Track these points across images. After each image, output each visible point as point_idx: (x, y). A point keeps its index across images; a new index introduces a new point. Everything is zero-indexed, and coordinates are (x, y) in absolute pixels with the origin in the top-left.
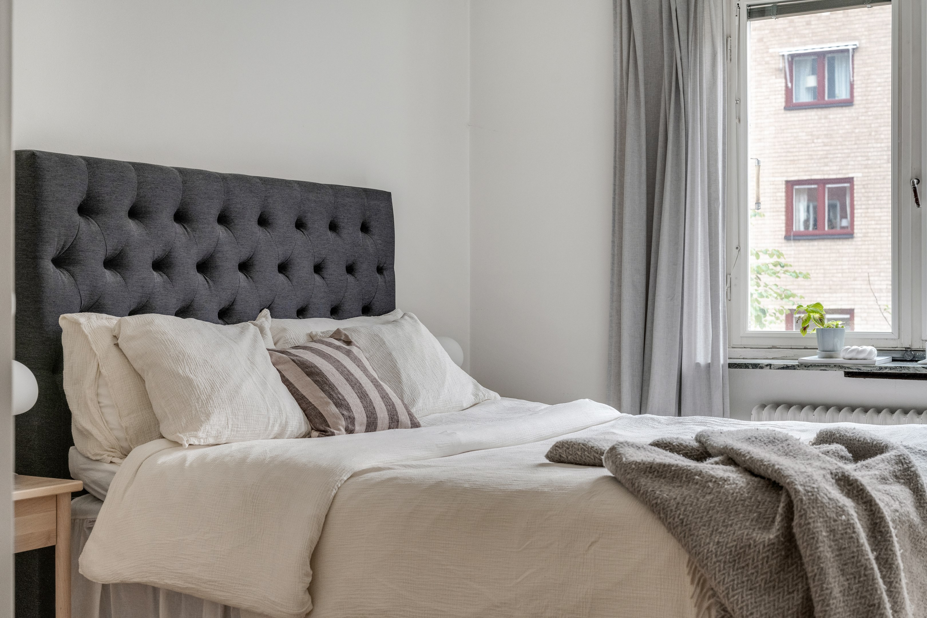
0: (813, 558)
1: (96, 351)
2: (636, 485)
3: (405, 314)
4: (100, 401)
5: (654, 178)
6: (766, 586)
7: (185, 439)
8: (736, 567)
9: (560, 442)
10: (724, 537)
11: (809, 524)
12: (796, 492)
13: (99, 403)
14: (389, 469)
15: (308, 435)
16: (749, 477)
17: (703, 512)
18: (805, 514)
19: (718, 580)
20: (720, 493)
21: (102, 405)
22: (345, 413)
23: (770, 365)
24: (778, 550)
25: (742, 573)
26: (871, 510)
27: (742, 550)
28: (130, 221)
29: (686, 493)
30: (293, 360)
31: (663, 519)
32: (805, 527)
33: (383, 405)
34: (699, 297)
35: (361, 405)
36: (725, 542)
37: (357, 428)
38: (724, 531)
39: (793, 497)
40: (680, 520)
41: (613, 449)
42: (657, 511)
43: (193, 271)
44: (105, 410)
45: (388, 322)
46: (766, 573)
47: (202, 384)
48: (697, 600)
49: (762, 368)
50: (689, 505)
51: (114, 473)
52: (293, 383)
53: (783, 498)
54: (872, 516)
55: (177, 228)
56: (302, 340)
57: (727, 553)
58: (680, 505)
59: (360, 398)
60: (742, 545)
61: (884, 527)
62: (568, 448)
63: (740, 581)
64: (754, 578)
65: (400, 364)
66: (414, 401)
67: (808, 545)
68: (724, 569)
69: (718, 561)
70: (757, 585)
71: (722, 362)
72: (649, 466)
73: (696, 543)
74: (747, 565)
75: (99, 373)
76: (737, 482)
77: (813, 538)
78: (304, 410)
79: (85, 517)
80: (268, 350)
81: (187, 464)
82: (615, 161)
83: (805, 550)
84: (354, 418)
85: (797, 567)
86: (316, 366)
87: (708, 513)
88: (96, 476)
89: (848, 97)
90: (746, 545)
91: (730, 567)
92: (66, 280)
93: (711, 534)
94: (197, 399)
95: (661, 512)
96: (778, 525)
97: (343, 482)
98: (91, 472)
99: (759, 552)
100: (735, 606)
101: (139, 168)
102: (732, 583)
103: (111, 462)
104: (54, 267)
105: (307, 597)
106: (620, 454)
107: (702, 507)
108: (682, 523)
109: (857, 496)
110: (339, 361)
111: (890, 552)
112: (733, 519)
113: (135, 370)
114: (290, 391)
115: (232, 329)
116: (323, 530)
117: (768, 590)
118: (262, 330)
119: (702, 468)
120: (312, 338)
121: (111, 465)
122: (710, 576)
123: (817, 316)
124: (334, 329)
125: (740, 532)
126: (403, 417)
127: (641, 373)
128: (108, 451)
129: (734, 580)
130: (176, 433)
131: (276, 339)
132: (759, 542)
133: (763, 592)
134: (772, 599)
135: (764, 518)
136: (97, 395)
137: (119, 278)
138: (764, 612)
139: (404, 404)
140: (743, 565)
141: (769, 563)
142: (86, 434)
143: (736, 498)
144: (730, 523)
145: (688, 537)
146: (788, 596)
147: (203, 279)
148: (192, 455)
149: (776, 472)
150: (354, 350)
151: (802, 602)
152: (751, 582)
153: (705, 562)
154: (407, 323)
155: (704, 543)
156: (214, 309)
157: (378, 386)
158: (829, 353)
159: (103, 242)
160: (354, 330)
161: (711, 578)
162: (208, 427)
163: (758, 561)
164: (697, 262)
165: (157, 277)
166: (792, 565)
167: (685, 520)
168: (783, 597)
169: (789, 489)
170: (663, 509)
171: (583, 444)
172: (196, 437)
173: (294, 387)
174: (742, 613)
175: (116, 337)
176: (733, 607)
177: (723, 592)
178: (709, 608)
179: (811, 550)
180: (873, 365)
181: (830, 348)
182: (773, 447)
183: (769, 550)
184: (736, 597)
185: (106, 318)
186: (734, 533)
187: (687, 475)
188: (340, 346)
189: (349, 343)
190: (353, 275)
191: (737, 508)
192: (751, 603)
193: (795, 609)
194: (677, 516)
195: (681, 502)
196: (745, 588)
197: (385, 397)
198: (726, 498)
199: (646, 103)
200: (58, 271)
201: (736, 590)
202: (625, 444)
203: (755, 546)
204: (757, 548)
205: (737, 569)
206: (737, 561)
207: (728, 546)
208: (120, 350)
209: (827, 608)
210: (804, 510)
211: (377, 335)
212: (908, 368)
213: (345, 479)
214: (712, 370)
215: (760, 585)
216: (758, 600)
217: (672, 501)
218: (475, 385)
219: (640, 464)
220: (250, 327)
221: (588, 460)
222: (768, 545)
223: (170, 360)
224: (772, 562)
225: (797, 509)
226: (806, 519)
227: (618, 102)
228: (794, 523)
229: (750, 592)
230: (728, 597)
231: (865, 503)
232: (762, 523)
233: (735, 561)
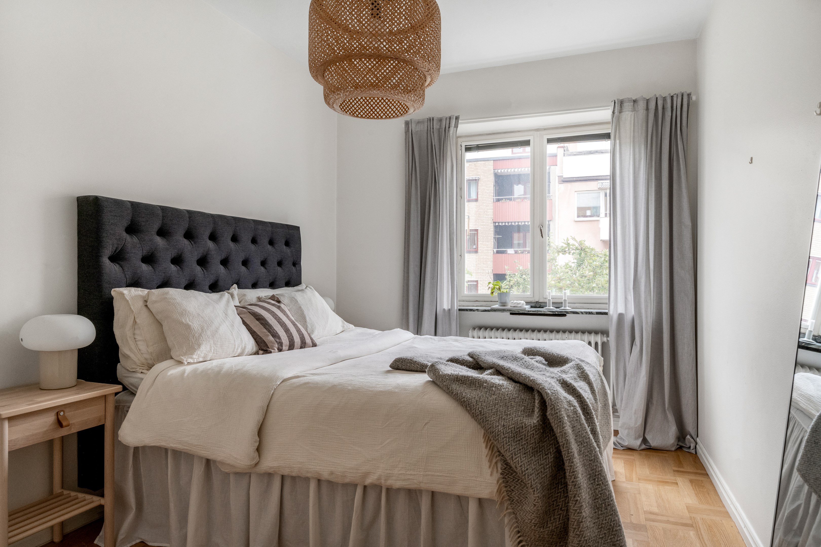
0: (561, 434)
1: (133, 310)
2: (450, 389)
3: (307, 286)
4: (135, 337)
5: (424, 223)
6: (533, 451)
7: (185, 360)
8: (515, 440)
9: (398, 358)
10: (506, 422)
11: (557, 413)
12: (547, 394)
13: (135, 339)
14: (304, 376)
15: (257, 353)
16: (514, 384)
17: (492, 406)
18: (554, 407)
19: (506, 449)
20: (500, 394)
21: (136, 340)
22: (277, 340)
23: (478, 310)
24: (539, 429)
25: (519, 444)
26: (581, 401)
27: (518, 430)
28: (158, 237)
29: (480, 395)
30: (249, 312)
31: (469, 410)
32: (555, 415)
33: (298, 335)
34: (445, 278)
35: (286, 335)
36: (508, 425)
37: (284, 348)
38: (506, 418)
39: (546, 397)
40: (480, 411)
41: (432, 366)
42: (464, 405)
43: (195, 264)
44: (139, 343)
45: (299, 291)
46: (533, 443)
47: (197, 328)
48: (490, 458)
49: (474, 311)
50: (483, 402)
51: (142, 379)
52: (249, 324)
53: (537, 397)
54: (581, 404)
55: (186, 242)
56: (254, 301)
57: (509, 432)
58: (478, 402)
59: (286, 332)
60: (518, 426)
61: (589, 410)
62: (402, 362)
63: (518, 450)
64: (526, 447)
65: (306, 312)
66: (313, 331)
67: (558, 426)
68: (509, 442)
69: (505, 437)
70: (528, 451)
71: (456, 308)
72: (456, 377)
73: (491, 426)
74: (522, 439)
75: (135, 322)
76: (508, 387)
77: (560, 422)
78: (255, 339)
79: (125, 404)
80: (235, 306)
81: (186, 374)
82: (406, 214)
83: (556, 429)
84: (282, 343)
85: (549, 439)
86: (262, 315)
87: (495, 406)
88: (132, 380)
89: (476, 198)
90: (520, 427)
91: (512, 440)
92: (117, 269)
93: (499, 420)
94: (193, 336)
95: (467, 406)
96: (537, 414)
97: (277, 385)
98: (130, 378)
99: (528, 431)
100: (517, 465)
101: (164, 209)
102: (514, 451)
103: (142, 372)
104: (110, 262)
105: (257, 454)
106: (437, 369)
107: (491, 403)
108: (481, 413)
109: (572, 393)
110: (274, 312)
111: (594, 425)
112: (511, 411)
113: (157, 319)
114: (247, 329)
115: (215, 296)
116: (265, 414)
117: (534, 453)
118: (232, 296)
119: (487, 378)
120: (259, 299)
121: (142, 374)
122: (500, 446)
123: (498, 287)
124: (271, 294)
125: (516, 419)
126: (308, 341)
127: (418, 314)
128: (140, 366)
129: (515, 449)
130: (180, 356)
131: (240, 300)
132: (528, 425)
133: (531, 455)
134: (537, 459)
135: (527, 410)
136: (134, 334)
137: (150, 268)
138: (534, 467)
139: (308, 333)
140: (519, 439)
141: (534, 438)
142: (127, 357)
143: (510, 397)
144: (509, 413)
145: (485, 422)
146: (545, 457)
147: (200, 269)
148: (188, 369)
149: (531, 381)
150: (282, 306)
151: (554, 460)
152: (524, 449)
153: (497, 438)
154: (308, 291)
155: (495, 426)
156: (207, 284)
157: (295, 325)
158: (504, 304)
159: (141, 248)
160: (282, 295)
161: (501, 447)
162: (199, 352)
163: (528, 436)
164: (444, 262)
165: (173, 268)
166: (546, 437)
167: (482, 412)
168: (543, 457)
169: (542, 392)
170: (469, 404)
171: (410, 360)
172: (192, 358)
173: (250, 327)
174: (521, 469)
175: (146, 301)
176: (516, 465)
177: (509, 456)
178: (496, 463)
179: (560, 429)
180: (524, 310)
181: (504, 302)
182: (517, 363)
183: (534, 430)
184: (517, 459)
185: (141, 291)
186: (512, 420)
187: (479, 382)
188: (274, 304)
189: (279, 302)
190: (281, 267)
191: (511, 404)
192: (526, 462)
193: (550, 465)
194: (477, 409)
195: (478, 400)
196: (522, 453)
197: (299, 331)
198: (504, 398)
199: (420, 188)
200: (112, 264)
201: (517, 454)
202: (438, 362)
203: (526, 428)
204: (527, 428)
205: (516, 442)
206: (515, 436)
207: (510, 427)
208: (148, 308)
209: (572, 464)
210: (553, 405)
211: (294, 298)
212: (541, 311)
213: (279, 383)
214: (451, 312)
215: (529, 451)
216: (529, 460)
217: (473, 399)
218: (342, 322)
219: (450, 376)
220: (226, 295)
221: (413, 369)
222: (533, 427)
223: (177, 314)
224: (536, 437)
225: (549, 405)
226: (555, 410)
227: (407, 187)
228: (548, 414)
229: (525, 455)
230: (512, 459)
231: (577, 397)
232: (527, 412)
233: (514, 436)
